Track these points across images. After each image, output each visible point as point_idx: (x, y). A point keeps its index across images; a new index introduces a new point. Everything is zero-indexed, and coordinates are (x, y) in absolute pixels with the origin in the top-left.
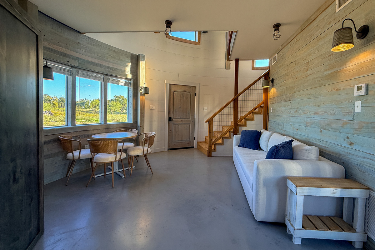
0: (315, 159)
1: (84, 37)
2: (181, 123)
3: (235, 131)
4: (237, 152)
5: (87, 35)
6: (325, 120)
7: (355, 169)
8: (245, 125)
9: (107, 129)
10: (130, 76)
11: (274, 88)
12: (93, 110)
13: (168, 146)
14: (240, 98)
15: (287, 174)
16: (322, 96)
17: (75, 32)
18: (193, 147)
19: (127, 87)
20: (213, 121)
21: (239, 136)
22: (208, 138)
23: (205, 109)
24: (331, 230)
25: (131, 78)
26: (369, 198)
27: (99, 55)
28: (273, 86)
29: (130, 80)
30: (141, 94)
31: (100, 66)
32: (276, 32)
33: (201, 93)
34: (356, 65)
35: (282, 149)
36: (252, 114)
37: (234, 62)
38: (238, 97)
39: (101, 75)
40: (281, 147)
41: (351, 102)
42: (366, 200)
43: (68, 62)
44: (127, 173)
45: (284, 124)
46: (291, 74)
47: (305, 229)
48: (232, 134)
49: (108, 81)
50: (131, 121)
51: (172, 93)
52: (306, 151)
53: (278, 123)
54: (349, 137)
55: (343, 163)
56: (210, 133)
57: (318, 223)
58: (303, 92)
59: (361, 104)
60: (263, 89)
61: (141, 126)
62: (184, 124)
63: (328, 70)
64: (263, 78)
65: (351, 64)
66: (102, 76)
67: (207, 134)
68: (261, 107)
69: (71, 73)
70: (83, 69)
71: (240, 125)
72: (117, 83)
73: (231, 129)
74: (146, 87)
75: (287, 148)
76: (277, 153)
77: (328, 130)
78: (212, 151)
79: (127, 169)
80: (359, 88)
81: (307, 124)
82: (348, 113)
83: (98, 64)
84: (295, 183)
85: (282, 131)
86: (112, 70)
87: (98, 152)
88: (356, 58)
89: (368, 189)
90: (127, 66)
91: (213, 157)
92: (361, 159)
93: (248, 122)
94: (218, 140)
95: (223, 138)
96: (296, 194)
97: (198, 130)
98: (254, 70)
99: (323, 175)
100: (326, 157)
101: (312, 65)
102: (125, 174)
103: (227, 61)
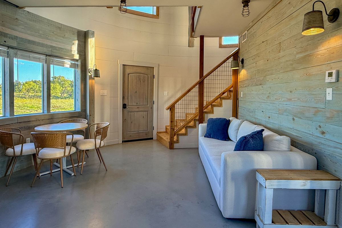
0: (287, 149)
1: (23, 12)
2: (137, 110)
3: (201, 119)
4: (203, 144)
5: (27, 9)
6: (297, 107)
7: (327, 159)
8: (212, 112)
9: (51, 119)
10: (77, 57)
11: (244, 70)
12: (26, 94)
13: (123, 138)
14: (205, 81)
15: (257, 167)
16: (294, 81)
17: (12, 7)
18: (152, 139)
19: (73, 69)
20: (175, 108)
21: (205, 125)
22: (169, 128)
23: (166, 93)
24: (302, 224)
25: (78, 59)
26: (339, 189)
27: (41, 32)
28: (243, 67)
29: (77, 60)
30: (91, 77)
31: (42, 45)
32: (245, 8)
33: (160, 75)
34: (327, 50)
35: (251, 140)
36: (219, 99)
37: (199, 39)
38: (203, 80)
39: (42, 55)
40: (250, 138)
41: (322, 88)
42: (337, 191)
43: (5, 42)
44: (77, 170)
45: (256, 111)
46: (262, 55)
47: (275, 224)
48: (197, 122)
49: (51, 63)
50: (79, 109)
51: (127, 75)
52: (276, 142)
53: (249, 110)
54: (321, 127)
55: (316, 153)
56: (172, 121)
57: (289, 217)
58: (275, 75)
59: (332, 91)
60: (232, 70)
61: (90, 115)
62: (141, 111)
63: (301, 52)
64: (232, 57)
65: (323, 48)
66: (43, 57)
67: (168, 123)
68: (230, 91)
69: (8, 54)
70: (23, 49)
71: (206, 112)
72: (62, 64)
73: (196, 117)
74: (96, 69)
75: (257, 139)
76: (246, 144)
77: (301, 118)
78: (175, 142)
79: (76, 165)
80: (330, 75)
81: (280, 112)
82: (319, 100)
83: (39, 43)
84: (264, 176)
85: (253, 118)
86: (56, 50)
87: (43, 146)
88: (327, 42)
89: (339, 180)
90: (74, 44)
91: (176, 150)
92: (332, 149)
93: (215, 109)
94: (181, 130)
95: (187, 127)
96: (266, 188)
97: (157, 118)
98: (222, 48)
99: (294, 167)
100: (299, 147)
101: (284, 47)
102: (75, 172)
103: (190, 38)
